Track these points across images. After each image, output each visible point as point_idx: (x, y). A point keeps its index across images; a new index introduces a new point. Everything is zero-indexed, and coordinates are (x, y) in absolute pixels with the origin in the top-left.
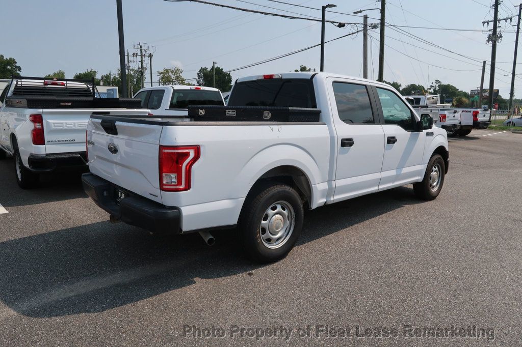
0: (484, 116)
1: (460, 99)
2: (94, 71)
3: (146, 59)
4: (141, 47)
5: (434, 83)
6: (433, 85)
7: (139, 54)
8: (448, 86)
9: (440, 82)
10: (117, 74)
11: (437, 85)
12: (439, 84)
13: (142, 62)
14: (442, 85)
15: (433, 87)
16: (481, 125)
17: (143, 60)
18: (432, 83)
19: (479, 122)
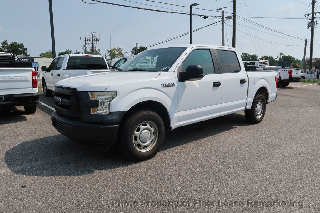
0: (297, 73)
1: (295, 64)
2: (70, 50)
3: (95, 42)
4: (92, 35)
5: (279, 55)
6: (278, 56)
7: (91, 39)
8: (289, 56)
9: (283, 54)
10: (83, 52)
11: (281, 56)
12: (283, 55)
13: (93, 44)
14: (285, 56)
15: (279, 57)
16: (294, 80)
17: (94, 43)
18: (278, 55)
19: (293, 78)
